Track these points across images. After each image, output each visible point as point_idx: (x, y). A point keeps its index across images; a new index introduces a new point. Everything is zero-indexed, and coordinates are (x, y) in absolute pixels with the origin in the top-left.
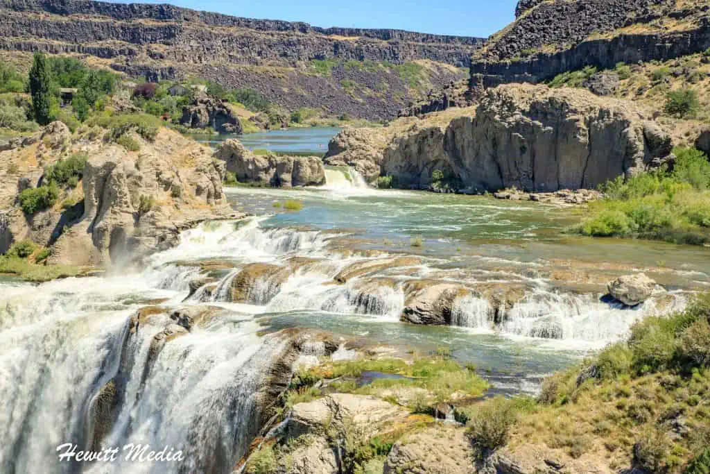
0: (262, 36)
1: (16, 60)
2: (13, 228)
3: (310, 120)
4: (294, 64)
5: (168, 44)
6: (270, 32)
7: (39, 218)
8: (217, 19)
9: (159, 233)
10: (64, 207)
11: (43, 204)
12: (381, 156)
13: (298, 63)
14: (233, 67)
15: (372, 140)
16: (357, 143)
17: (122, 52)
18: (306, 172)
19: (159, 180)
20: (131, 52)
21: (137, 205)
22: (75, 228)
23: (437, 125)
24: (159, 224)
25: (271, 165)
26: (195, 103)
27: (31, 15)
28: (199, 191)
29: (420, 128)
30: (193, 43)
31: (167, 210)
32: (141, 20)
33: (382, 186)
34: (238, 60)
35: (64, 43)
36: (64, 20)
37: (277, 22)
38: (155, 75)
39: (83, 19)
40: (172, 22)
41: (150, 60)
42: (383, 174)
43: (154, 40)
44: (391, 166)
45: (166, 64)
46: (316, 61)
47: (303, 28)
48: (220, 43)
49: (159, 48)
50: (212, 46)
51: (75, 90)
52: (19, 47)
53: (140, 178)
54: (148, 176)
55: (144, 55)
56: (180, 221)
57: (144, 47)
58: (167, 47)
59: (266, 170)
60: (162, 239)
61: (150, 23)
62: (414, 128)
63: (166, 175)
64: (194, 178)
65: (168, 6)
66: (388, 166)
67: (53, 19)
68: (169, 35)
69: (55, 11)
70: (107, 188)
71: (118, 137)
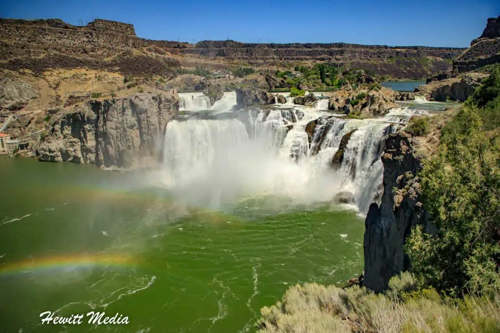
0: (372, 51)
1: (296, 63)
2: (350, 109)
3: (388, 79)
4: (382, 60)
5: (341, 55)
6: (374, 49)
7: (355, 106)
8: (357, 46)
9: (385, 110)
10: (361, 104)
11: (356, 103)
12: (431, 92)
14: (361, 62)
15: (428, 88)
16: (424, 89)
17: (327, 59)
18: (410, 97)
20: (330, 59)
21: (379, 104)
22: (365, 108)
23: (448, 84)
24: (385, 108)
25: (400, 95)
26: (361, 76)
27: (301, 49)
28: (391, 101)
29: (443, 85)
31: (385, 105)
32: (333, 48)
33: (431, 100)
34: (363, 59)
35: (310, 57)
36: (310, 50)
37: (377, 46)
38: (337, 66)
39: (315, 49)
40: (343, 48)
41: (336, 61)
42: (431, 97)
43: (337, 54)
45: (341, 62)
46: (390, 58)
47: (386, 47)
48: (357, 54)
49: (338, 57)
50: (355, 55)
51: (329, 73)
52: (297, 59)
53: (379, 98)
54: (381, 97)
56: (388, 108)
57: (334, 57)
59: (399, 96)
61: (336, 49)
62: (441, 85)
63: (384, 98)
64: (390, 98)
65: (342, 43)
66: (433, 95)
67: (307, 50)
68: (342, 53)
69: (307, 47)
70: (372, 100)
71: (372, 89)
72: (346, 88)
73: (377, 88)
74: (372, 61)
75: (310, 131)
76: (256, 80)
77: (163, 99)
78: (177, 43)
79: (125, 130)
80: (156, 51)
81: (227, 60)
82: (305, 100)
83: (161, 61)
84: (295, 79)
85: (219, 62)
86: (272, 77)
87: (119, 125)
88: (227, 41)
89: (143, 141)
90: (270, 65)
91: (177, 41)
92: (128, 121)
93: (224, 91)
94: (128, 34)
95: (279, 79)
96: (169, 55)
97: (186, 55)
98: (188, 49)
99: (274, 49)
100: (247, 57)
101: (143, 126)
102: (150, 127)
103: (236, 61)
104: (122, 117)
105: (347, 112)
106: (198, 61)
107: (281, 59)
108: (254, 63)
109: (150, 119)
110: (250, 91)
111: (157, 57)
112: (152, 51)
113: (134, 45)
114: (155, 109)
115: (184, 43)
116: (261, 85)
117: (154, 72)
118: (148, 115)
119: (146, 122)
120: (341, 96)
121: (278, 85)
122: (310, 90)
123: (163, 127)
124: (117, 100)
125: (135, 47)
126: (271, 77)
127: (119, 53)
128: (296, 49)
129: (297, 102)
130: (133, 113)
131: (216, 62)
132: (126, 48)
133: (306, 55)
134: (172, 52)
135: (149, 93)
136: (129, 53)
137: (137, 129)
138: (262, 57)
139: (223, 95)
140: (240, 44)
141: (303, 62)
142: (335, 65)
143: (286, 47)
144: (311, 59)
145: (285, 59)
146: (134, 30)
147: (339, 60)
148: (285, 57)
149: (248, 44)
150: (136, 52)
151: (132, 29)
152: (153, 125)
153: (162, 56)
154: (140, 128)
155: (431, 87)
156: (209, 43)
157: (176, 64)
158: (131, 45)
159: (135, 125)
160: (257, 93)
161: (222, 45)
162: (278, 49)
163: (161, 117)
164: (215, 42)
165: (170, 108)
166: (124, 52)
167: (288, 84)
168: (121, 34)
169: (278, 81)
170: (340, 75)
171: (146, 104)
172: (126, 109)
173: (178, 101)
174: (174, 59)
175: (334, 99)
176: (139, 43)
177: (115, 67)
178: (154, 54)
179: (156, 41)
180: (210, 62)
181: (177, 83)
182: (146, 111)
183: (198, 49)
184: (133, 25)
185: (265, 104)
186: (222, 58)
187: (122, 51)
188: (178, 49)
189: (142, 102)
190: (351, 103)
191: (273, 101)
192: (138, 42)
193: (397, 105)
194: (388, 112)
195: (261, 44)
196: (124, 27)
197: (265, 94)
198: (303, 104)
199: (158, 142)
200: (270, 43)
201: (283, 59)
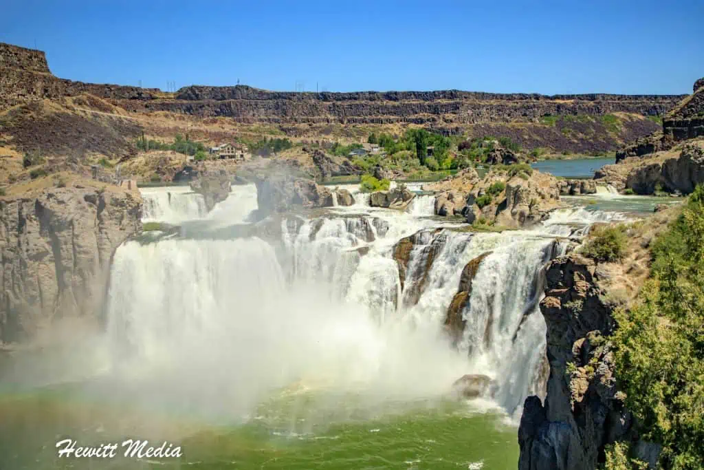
0: (510, 104)
1: (371, 129)
2: (475, 213)
3: (544, 156)
4: (531, 120)
5: (455, 113)
6: (516, 101)
7: (485, 208)
8: (483, 96)
9: (541, 213)
10: (496, 204)
11: (487, 203)
12: (625, 178)
13: (533, 119)
14: (493, 125)
15: (620, 170)
16: (612, 173)
17: (428, 120)
18: (587, 187)
19: (537, 192)
20: (434, 120)
21: (530, 202)
22: (503, 212)
23: (657, 162)
24: (541, 209)
25: (568, 184)
26: (494, 151)
27: (379, 103)
28: (552, 196)
29: (647, 164)
30: (469, 112)
31: (541, 204)
32: (439, 101)
33: (627, 193)
34: (496, 120)
35: (397, 117)
36: (396, 103)
37: (520, 95)
38: (448, 132)
39: (406, 102)
40: (458, 100)
41: (445, 123)
42: (626, 187)
43: (446, 112)
44: (630, 183)
45: (454, 125)
46: (546, 117)
47: (537, 97)
48: (485, 110)
49: (450, 116)
50: (480, 113)
51: (433, 147)
52: (372, 121)
53: (530, 191)
54: (532, 190)
55: (441, 120)
56: (548, 209)
57: (441, 116)
58: (454, 115)
59: (566, 187)
60: (543, 216)
61: (445, 102)
62: (644, 164)
63: (539, 190)
64: (549, 191)
65: (455, 91)
66: (629, 184)
67: (391, 103)
68: (455, 108)
69: (391, 99)
70: (517, 195)
71: (514, 174)
72: (466, 174)
73: (525, 174)
74: (514, 123)
75: (401, 258)
76: (295, 161)
77: (107, 200)
78: (137, 89)
79: (23, 263)
80: (94, 104)
81: (238, 124)
82: (389, 198)
83: (104, 124)
84: (369, 158)
85: (223, 128)
86: (327, 155)
87: (11, 255)
88: (237, 87)
89: (62, 285)
90: (321, 132)
91: (137, 86)
92: (31, 245)
93: (232, 184)
94: (34, 70)
95: (339, 160)
96: (120, 114)
97: (156, 113)
98: (158, 101)
99: (328, 103)
100: (276, 117)
101: (64, 254)
102: (78, 256)
103: (255, 125)
104: (17, 236)
105: (470, 219)
106: (180, 125)
107: (342, 122)
108: (289, 130)
109: (80, 241)
110: (283, 182)
111: (95, 116)
112: (85, 103)
113: (46, 91)
114: (91, 220)
115: (150, 90)
116: (304, 171)
117: (89, 147)
118: (76, 233)
119: (70, 246)
120: (457, 189)
121: (337, 170)
122: (399, 178)
123: (106, 256)
124: (8, 203)
125: (49, 96)
126: (323, 156)
127: (13, 108)
128: (370, 103)
129: (373, 203)
130: (42, 229)
131: (215, 128)
132: (29, 98)
133: (390, 113)
134: (126, 108)
135: (78, 187)
136: (34, 106)
137: (50, 261)
138: (305, 117)
139: (231, 191)
140: (262, 93)
141: (384, 126)
142: (444, 132)
143: (350, 99)
144: (398, 121)
145: (349, 121)
146: (46, 63)
147: (451, 121)
148: (348, 118)
149: (278, 93)
150: (50, 107)
151: (43, 61)
152: (85, 253)
153: (105, 114)
154: (57, 259)
155: (625, 169)
156: (201, 91)
157: (136, 130)
158: (39, 92)
159: (47, 253)
160: (297, 186)
161: (226, 97)
162: (335, 101)
163: (104, 236)
164: (213, 89)
165: (122, 218)
166: (23, 105)
167: (357, 168)
168: (19, 70)
169: (338, 163)
170: (454, 149)
171: (72, 210)
172: (28, 221)
173: (138, 204)
174: (130, 121)
175: (446, 196)
176: (57, 89)
177: (5, 136)
178: (89, 111)
179: (92, 85)
180: (204, 127)
181: (137, 167)
182: (71, 223)
183: (179, 102)
184: (43, 53)
185: (312, 208)
186: (228, 119)
187: (20, 102)
188: (138, 102)
189: (62, 206)
190: (477, 203)
191: (329, 202)
192: (54, 87)
193: (565, 204)
194: (548, 218)
195: (304, 94)
196: (24, 55)
197: (314, 187)
198: (386, 206)
199: (95, 287)
200: (320, 91)
201: (345, 122)
